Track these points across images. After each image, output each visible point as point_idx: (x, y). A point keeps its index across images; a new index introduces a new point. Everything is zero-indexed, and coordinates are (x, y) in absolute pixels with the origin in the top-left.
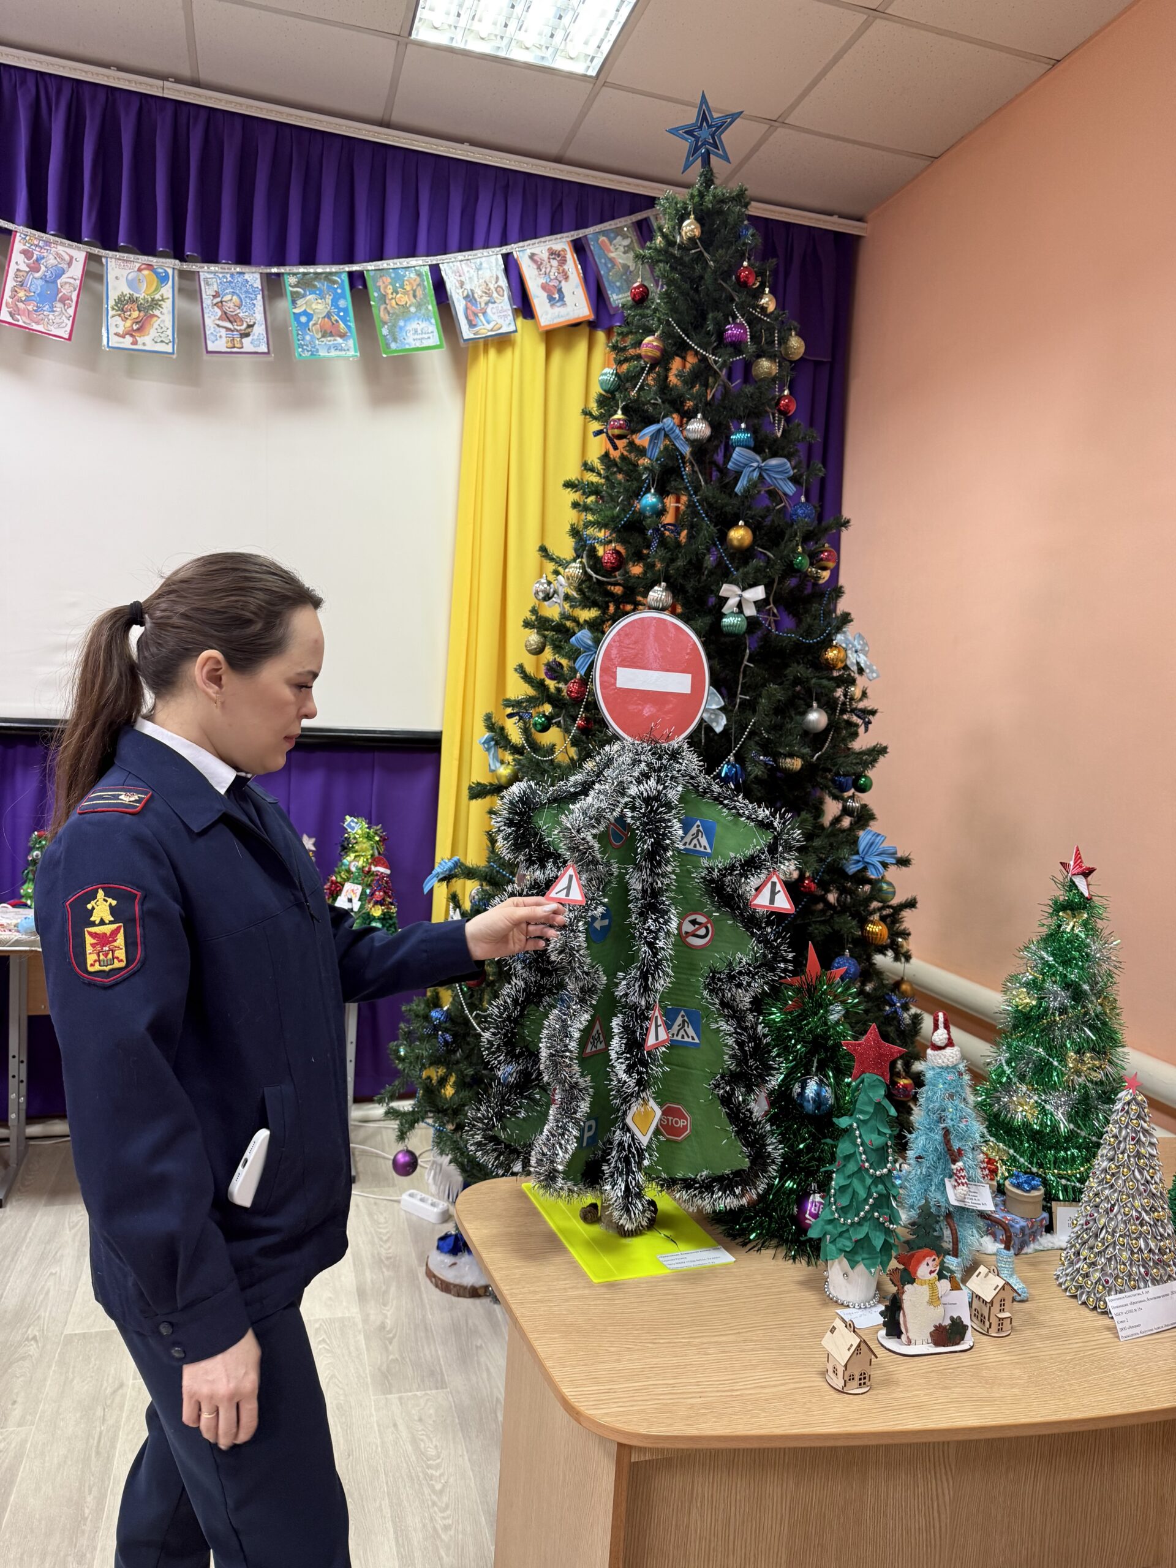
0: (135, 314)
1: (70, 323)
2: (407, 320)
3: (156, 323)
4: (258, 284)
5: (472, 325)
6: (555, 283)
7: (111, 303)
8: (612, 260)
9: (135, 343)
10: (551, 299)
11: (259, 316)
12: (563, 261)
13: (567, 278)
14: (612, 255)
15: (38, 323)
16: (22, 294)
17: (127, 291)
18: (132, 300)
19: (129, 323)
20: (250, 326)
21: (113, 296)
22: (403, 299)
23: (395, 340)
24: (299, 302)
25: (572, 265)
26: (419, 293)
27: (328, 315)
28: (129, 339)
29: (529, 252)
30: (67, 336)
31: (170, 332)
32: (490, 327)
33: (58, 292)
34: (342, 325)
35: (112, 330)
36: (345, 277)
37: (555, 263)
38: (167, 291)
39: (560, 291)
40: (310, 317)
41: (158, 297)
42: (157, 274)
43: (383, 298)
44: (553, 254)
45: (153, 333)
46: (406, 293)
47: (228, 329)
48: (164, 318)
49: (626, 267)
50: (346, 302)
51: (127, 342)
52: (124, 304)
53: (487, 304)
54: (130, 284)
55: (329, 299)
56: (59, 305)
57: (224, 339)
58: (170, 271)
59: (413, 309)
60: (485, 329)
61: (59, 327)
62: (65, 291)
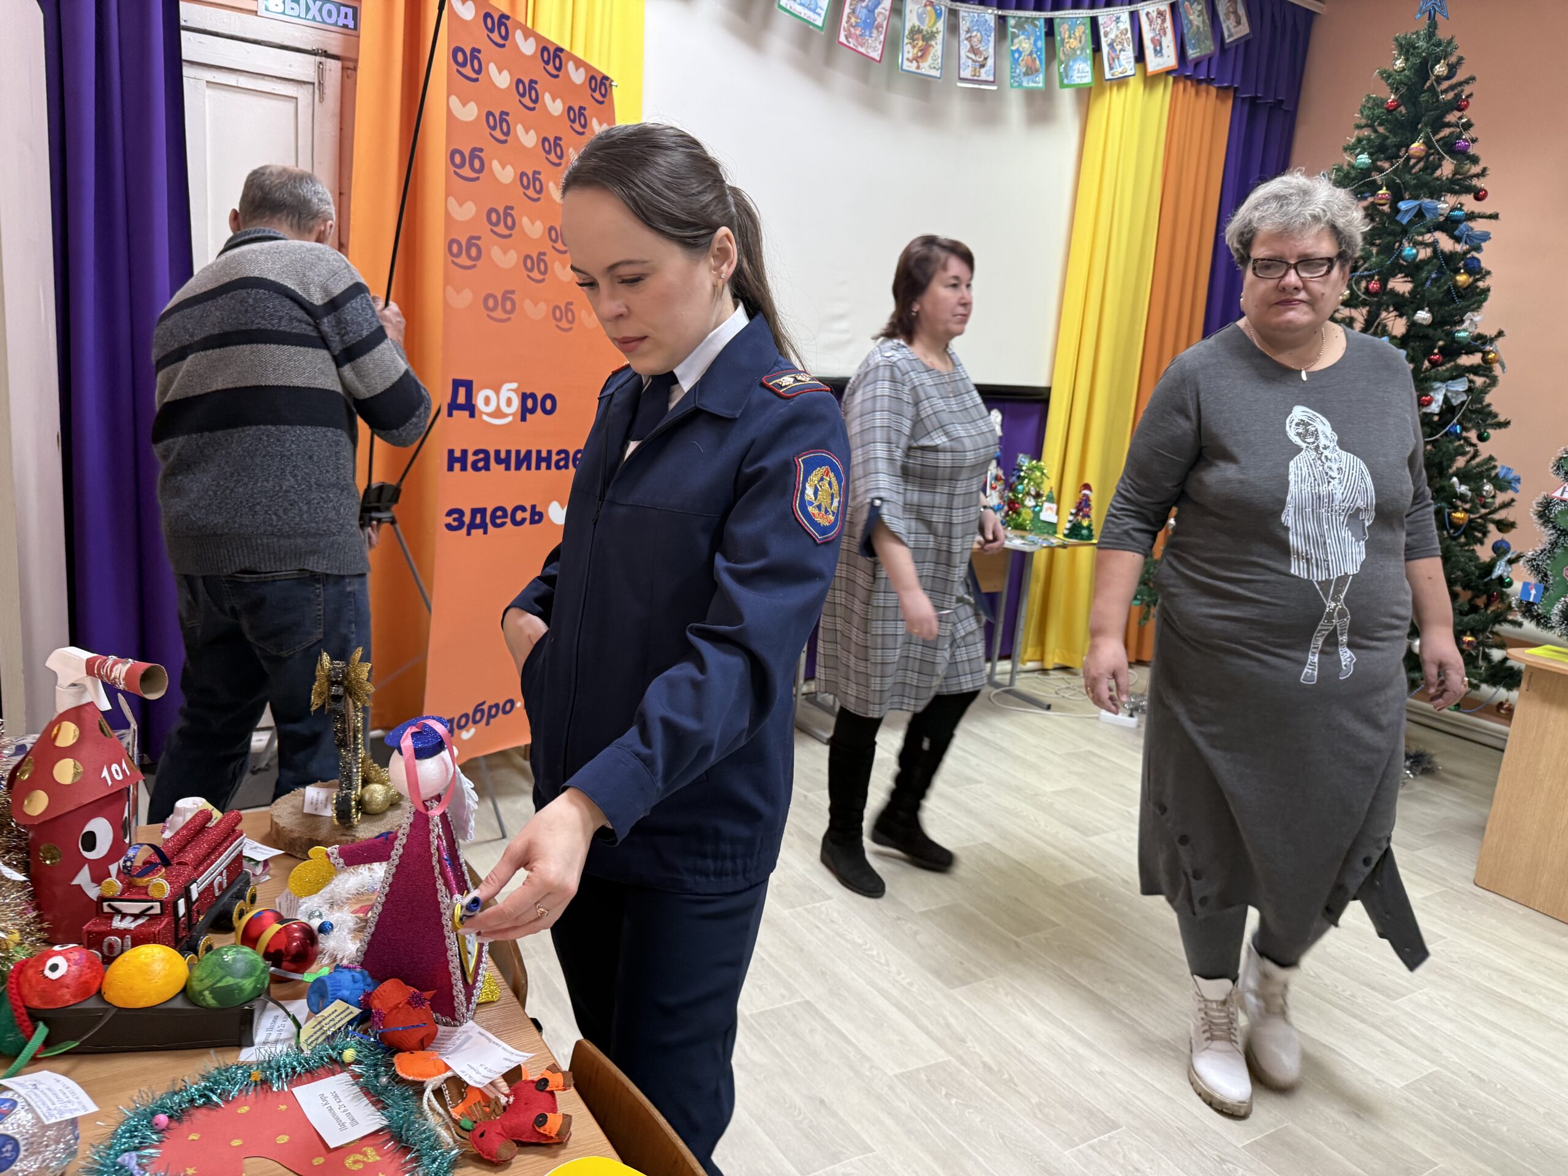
0: (920, 43)
1: (880, 47)
2: (1075, 61)
3: (932, 51)
4: (992, 24)
5: (1111, 68)
6: (1158, 37)
7: (907, 32)
8: (1191, 22)
9: (918, 67)
10: (1155, 50)
11: (991, 51)
12: (1164, 21)
13: (1165, 34)
14: (1191, 17)
15: (862, 46)
16: (853, 20)
17: (917, 23)
18: (920, 31)
19: (916, 50)
20: (986, 59)
21: (908, 26)
22: (1074, 43)
23: (1067, 76)
24: (1016, 41)
25: (1168, 24)
26: (1083, 39)
27: (1031, 54)
28: (915, 64)
29: (1145, 11)
30: (878, 58)
31: (939, 60)
32: (1120, 70)
33: (875, 20)
34: (1038, 62)
35: (906, 55)
36: (1042, 21)
37: (1159, 21)
38: (940, 25)
39: (1160, 45)
40: (1020, 53)
41: (934, 30)
42: (936, 10)
43: (1063, 40)
44: (1161, 14)
45: (930, 60)
46: (1075, 39)
47: (974, 61)
48: (937, 47)
49: (1198, 27)
50: (1041, 44)
51: (912, 67)
52: (915, 32)
53: (1121, 50)
54: (920, 17)
55: (1032, 39)
56: (875, 31)
57: (970, 69)
58: (943, 8)
59: (1078, 52)
60: (1118, 72)
61: (874, 51)
62: (879, 20)
